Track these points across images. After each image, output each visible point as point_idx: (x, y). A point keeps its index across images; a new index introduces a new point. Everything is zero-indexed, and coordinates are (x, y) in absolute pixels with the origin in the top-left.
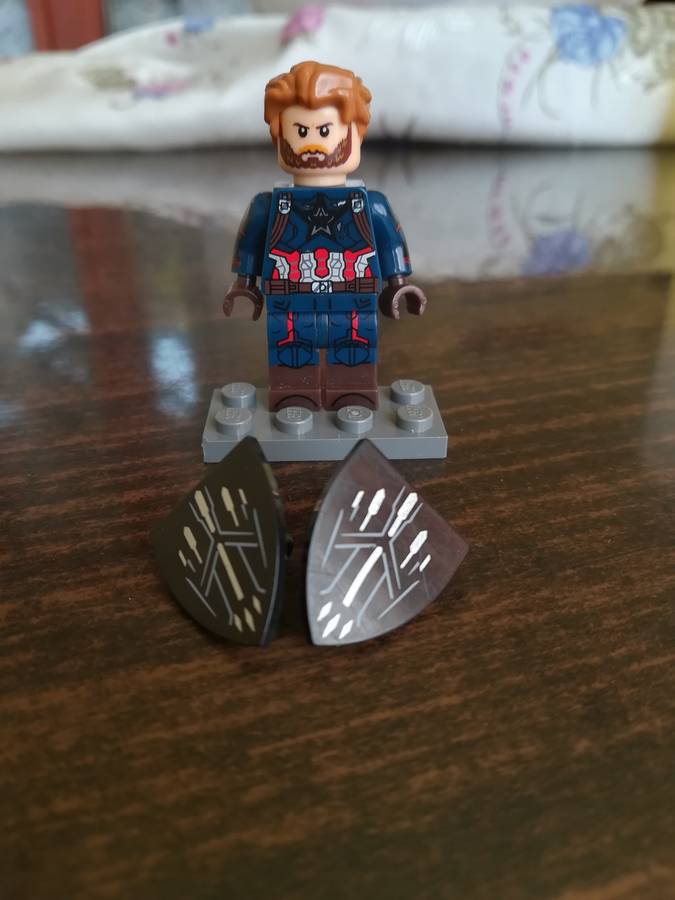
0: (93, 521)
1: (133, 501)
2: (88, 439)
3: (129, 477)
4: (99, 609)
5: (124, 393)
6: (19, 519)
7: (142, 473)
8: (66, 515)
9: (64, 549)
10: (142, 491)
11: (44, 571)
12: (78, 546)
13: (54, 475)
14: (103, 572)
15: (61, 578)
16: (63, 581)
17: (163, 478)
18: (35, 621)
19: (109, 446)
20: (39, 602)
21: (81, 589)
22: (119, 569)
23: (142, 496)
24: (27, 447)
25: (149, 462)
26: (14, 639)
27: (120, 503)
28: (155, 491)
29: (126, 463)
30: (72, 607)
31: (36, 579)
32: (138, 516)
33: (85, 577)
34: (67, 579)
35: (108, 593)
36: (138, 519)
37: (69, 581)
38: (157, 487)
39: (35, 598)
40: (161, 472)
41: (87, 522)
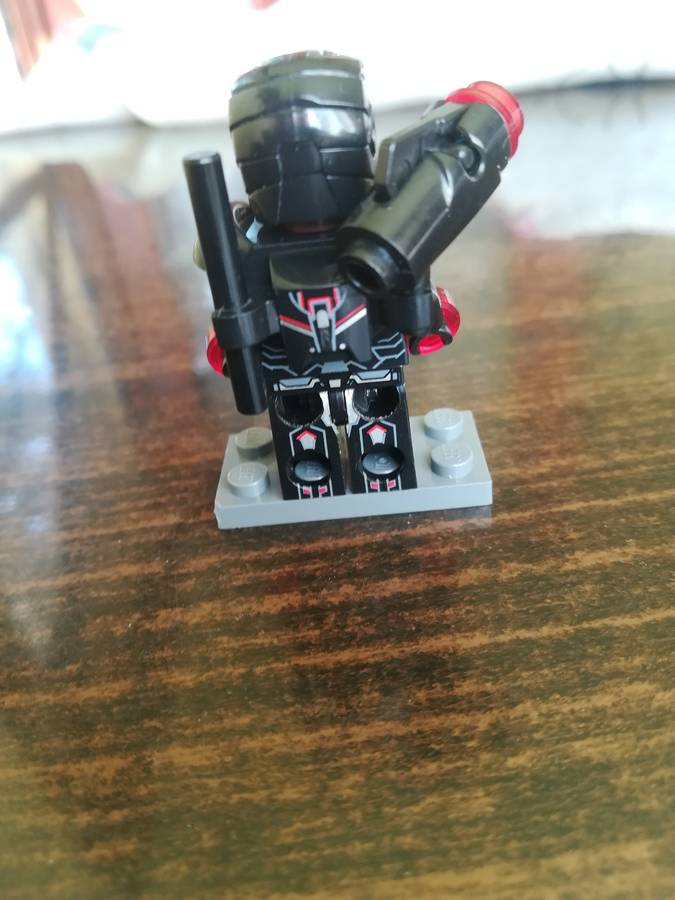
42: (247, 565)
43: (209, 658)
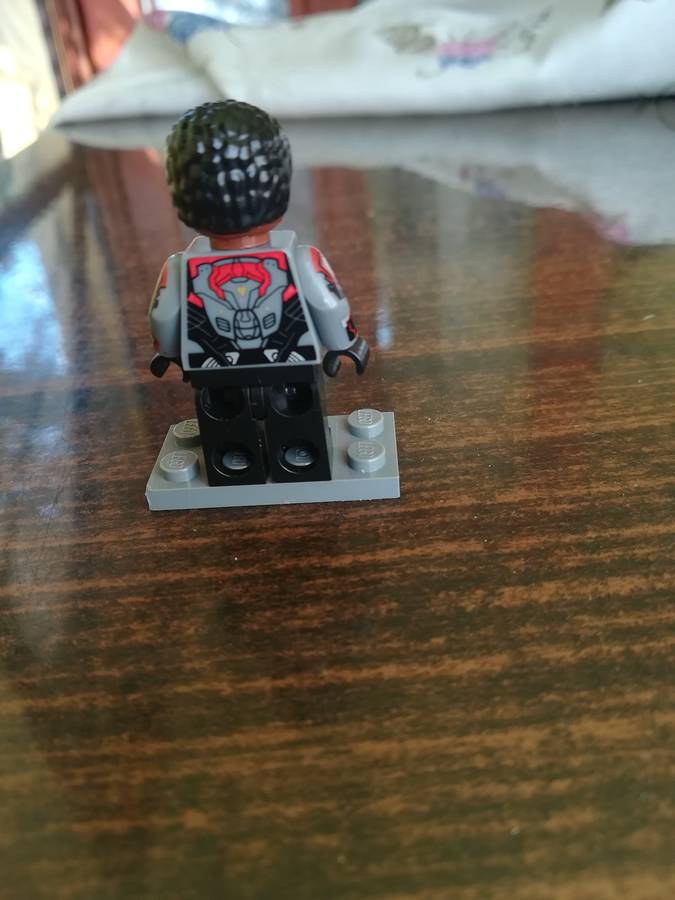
0: (586, 618)
1: (622, 593)
2: (532, 496)
3: (604, 556)
4: (646, 755)
5: (548, 433)
6: (497, 603)
7: (617, 553)
8: (549, 604)
9: (566, 655)
10: (628, 578)
11: (558, 685)
12: (583, 653)
13: (514, 543)
14: (631, 698)
15: (581, 700)
16: (584, 705)
17: (645, 562)
18: (576, 762)
19: (562, 506)
20: (569, 734)
21: (613, 721)
22: (647, 696)
23: (632, 586)
24: (467, 500)
25: (618, 535)
26: (560, 786)
27: (608, 596)
28: (643, 580)
29: (592, 534)
30: (612, 749)
31: (552, 697)
32: (640, 617)
33: (611, 702)
34: (590, 702)
35: (649, 733)
36: (641, 622)
37: (593, 706)
38: (646, 576)
39: (561, 725)
40: (640, 552)
41: (580, 617)
42: (572, 547)
43: (579, 636)
